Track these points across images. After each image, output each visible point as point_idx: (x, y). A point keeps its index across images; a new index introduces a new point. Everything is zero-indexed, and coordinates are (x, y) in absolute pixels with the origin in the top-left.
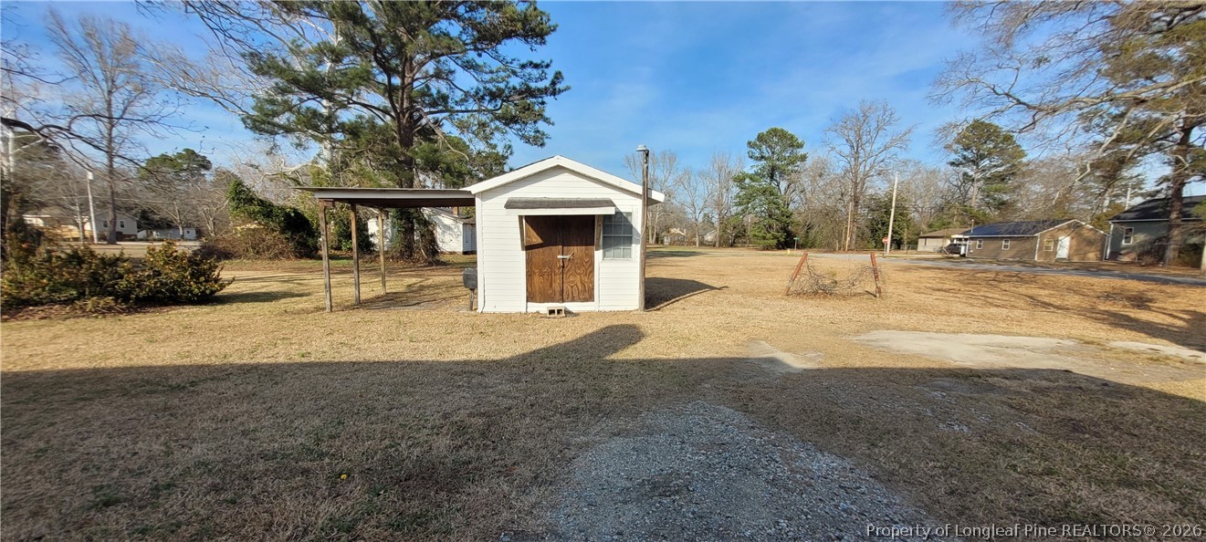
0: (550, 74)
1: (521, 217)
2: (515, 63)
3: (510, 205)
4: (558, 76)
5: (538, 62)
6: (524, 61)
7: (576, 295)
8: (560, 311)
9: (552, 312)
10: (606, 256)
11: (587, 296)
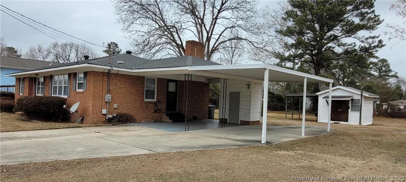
0: (377, 40)
1: (326, 100)
3: (324, 98)
7: (343, 119)
8: (337, 123)
9: (335, 123)
10: (352, 110)
11: (346, 120)
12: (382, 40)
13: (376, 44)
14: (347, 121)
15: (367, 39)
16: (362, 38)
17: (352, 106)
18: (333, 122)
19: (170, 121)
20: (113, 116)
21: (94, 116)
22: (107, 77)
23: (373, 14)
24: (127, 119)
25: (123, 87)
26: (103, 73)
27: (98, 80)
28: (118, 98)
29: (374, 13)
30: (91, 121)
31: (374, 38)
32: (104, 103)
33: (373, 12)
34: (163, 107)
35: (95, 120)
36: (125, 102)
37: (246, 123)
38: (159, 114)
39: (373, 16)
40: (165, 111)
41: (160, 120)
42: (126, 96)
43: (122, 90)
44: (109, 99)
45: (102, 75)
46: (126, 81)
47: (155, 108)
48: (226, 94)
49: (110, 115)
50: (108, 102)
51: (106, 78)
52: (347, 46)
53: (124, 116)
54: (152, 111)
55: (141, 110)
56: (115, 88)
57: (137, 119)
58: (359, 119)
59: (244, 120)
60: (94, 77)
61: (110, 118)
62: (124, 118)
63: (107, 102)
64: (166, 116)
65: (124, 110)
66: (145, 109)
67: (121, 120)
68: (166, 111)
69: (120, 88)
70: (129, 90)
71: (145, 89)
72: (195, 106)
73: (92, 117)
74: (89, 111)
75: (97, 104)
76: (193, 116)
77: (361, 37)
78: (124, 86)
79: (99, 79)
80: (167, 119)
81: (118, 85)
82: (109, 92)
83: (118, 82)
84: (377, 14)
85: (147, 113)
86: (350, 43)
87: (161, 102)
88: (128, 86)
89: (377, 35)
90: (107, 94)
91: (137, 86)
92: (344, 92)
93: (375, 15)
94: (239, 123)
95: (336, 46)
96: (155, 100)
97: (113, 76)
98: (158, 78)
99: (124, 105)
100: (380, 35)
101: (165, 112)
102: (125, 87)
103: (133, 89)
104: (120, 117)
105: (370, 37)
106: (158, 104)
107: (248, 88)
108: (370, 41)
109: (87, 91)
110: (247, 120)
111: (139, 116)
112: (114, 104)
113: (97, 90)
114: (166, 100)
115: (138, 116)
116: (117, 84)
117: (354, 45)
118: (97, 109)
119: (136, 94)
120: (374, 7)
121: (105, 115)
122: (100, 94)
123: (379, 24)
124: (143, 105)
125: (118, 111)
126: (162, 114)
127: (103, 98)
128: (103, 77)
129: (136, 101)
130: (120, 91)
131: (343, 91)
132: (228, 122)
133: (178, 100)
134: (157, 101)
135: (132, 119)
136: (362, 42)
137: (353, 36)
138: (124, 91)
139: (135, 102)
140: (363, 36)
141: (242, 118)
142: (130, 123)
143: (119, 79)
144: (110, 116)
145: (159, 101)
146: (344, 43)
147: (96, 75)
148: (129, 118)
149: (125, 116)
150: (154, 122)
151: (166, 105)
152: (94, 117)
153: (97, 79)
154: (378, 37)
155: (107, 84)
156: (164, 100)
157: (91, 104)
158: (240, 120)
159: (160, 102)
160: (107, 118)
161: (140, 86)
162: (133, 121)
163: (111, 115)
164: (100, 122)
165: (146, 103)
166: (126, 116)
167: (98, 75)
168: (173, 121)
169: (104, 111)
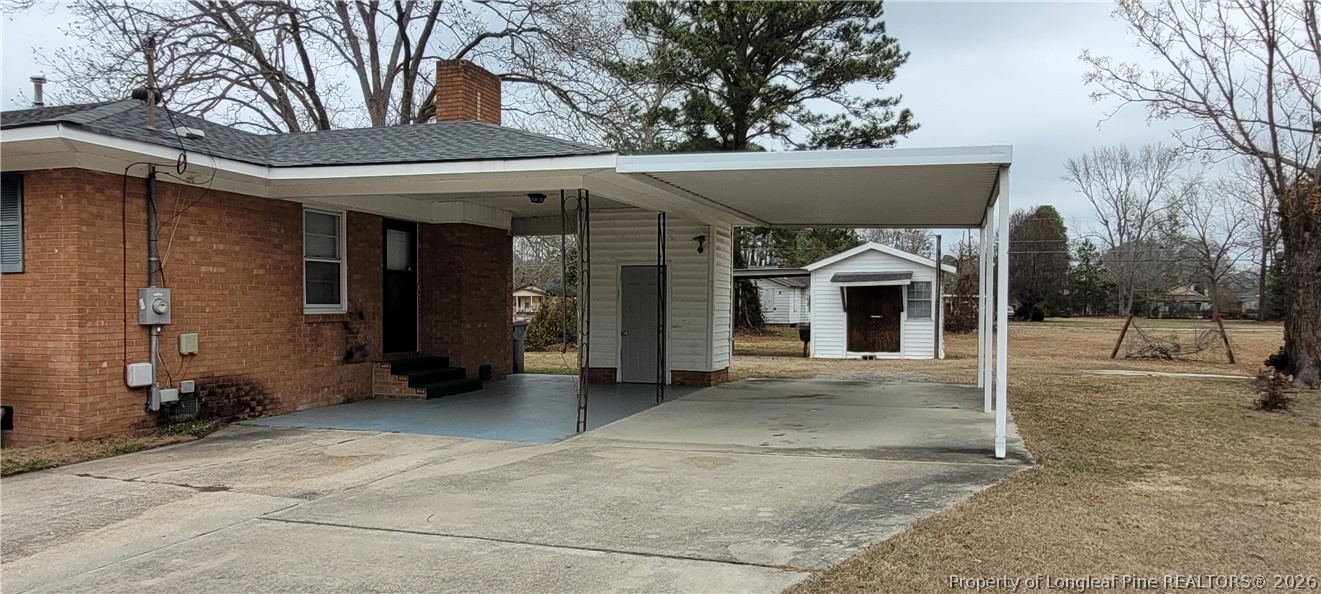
0: (897, 111)
1: (842, 288)
2: (859, 102)
3: (835, 279)
4: (905, 115)
5: (886, 98)
6: (868, 99)
7: (885, 346)
8: (871, 358)
9: (865, 358)
10: (910, 316)
11: (894, 347)
12: (912, 111)
13: (894, 122)
14: (897, 349)
15: (868, 105)
16: (854, 103)
17: (908, 302)
18: (859, 355)
19: (413, 392)
20: (180, 394)
21: (90, 399)
22: (142, 202)
23: (881, 35)
24: (239, 400)
25: (217, 252)
26: (124, 181)
27: (102, 218)
28: (199, 304)
29: (884, 31)
30: (76, 429)
31: (884, 103)
32: (135, 335)
33: (881, 26)
34: (374, 337)
35: (93, 420)
36: (230, 321)
37: (696, 381)
38: (358, 365)
39: (879, 40)
40: (381, 350)
41: (363, 393)
42: (232, 292)
43: (215, 264)
44: (162, 309)
45: (118, 193)
46: (229, 225)
47: (347, 343)
49: (166, 390)
50: (157, 325)
51: (136, 206)
52: (824, 123)
53: (227, 390)
54: (335, 358)
55: (292, 357)
56: (181, 256)
57: (280, 395)
58: (933, 341)
59: (688, 367)
60: (78, 202)
61: (168, 403)
62: (228, 397)
63: (150, 327)
64: (392, 373)
65: (226, 364)
66: (309, 350)
67: (213, 409)
68: (384, 351)
69: (206, 258)
70: (240, 265)
71: (305, 259)
72: (485, 325)
73: (83, 406)
74: (52, 379)
75: (102, 337)
76: (481, 368)
77: (851, 99)
78: (221, 247)
79: (107, 211)
80: (400, 386)
81: (195, 243)
82: (155, 274)
83: (192, 225)
84: (889, 35)
85: (316, 366)
86: (832, 116)
87: (365, 314)
88: (237, 248)
89: (895, 96)
90: (149, 285)
91: (275, 246)
92: (888, 262)
93: (884, 38)
94: (669, 380)
95: (793, 122)
96: (344, 307)
97: (169, 199)
98: (349, 213)
99: (224, 338)
100: (901, 96)
101: (380, 359)
102: (224, 252)
103: (259, 261)
104: (212, 393)
105: (877, 101)
106: (355, 324)
107: (700, 250)
108: (878, 111)
109: (27, 276)
110: (702, 368)
111: (289, 383)
112: (183, 336)
113: (97, 270)
114: (380, 304)
115: (282, 383)
116: (192, 239)
117: (843, 121)
118: (105, 365)
119: (272, 283)
120: (882, 13)
121: (146, 390)
122: (112, 290)
123: (897, 64)
124: (300, 331)
125: (202, 368)
126: (368, 364)
127: (126, 306)
128: (124, 202)
129: (272, 315)
130: (203, 269)
131: (883, 257)
132: (619, 379)
133: (421, 305)
134: (350, 314)
135: (261, 397)
136: (856, 113)
137: (833, 95)
138: (223, 270)
139: (270, 321)
140: (857, 96)
141: (678, 360)
142: (254, 417)
143: (196, 215)
144: (169, 395)
145: (357, 313)
146: (816, 113)
147: (88, 188)
148: (246, 394)
149: (232, 385)
150: (344, 403)
151: (384, 324)
152: (91, 404)
153: (94, 210)
154: (897, 102)
155: (145, 238)
156: (375, 308)
157: (68, 342)
158: (669, 369)
159: (360, 315)
160: (155, 407)
161: (284, 246)
162: (264, 409)
163: (172, 387)
164: (122, 426)
165: (313, 321)
166: (234, 389)
167: (100, 190)
168: (428, 392)
169: (141, 373)
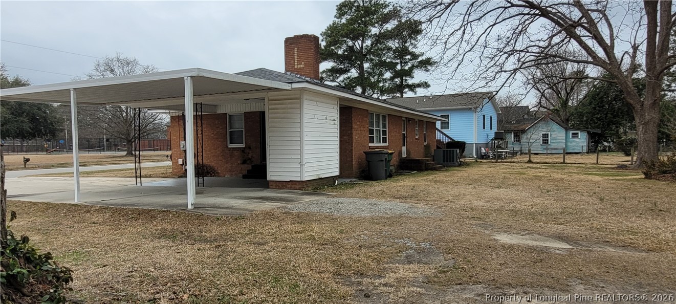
24: (207, 171)
34: (256, 156)
36: (204, 149)
38: (249, 165)
40: (260, 161)
46: (203, 123)
47: (244, 157)
48: (202, 130)
54: (239, 162)
55: (223, 160)
57: (220, 171)
62: (204, 170)
66: (229, 158)
71: (228, 130)
85: (232, 164)
87: (252, 147)
91: (217, 127)
96: (243, 145)
103: (212, 132)
106: (248, 151)
114: (259, 144)
115: (220, 168)
119: (216, 139)
124: (226, 152)
129: (216, 148)
134: (246, 147)
135: (214, 171)
142: (211, 176)
149: (205, 167)
156: (256, 145)
159: (250, 148)
161: (221, 127)
162: (215, 175)
165: (231, 149)
